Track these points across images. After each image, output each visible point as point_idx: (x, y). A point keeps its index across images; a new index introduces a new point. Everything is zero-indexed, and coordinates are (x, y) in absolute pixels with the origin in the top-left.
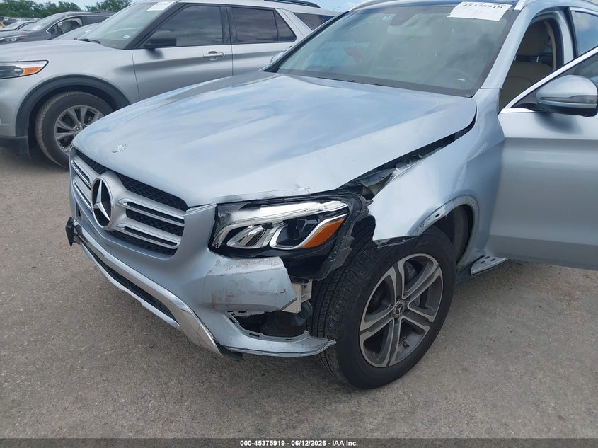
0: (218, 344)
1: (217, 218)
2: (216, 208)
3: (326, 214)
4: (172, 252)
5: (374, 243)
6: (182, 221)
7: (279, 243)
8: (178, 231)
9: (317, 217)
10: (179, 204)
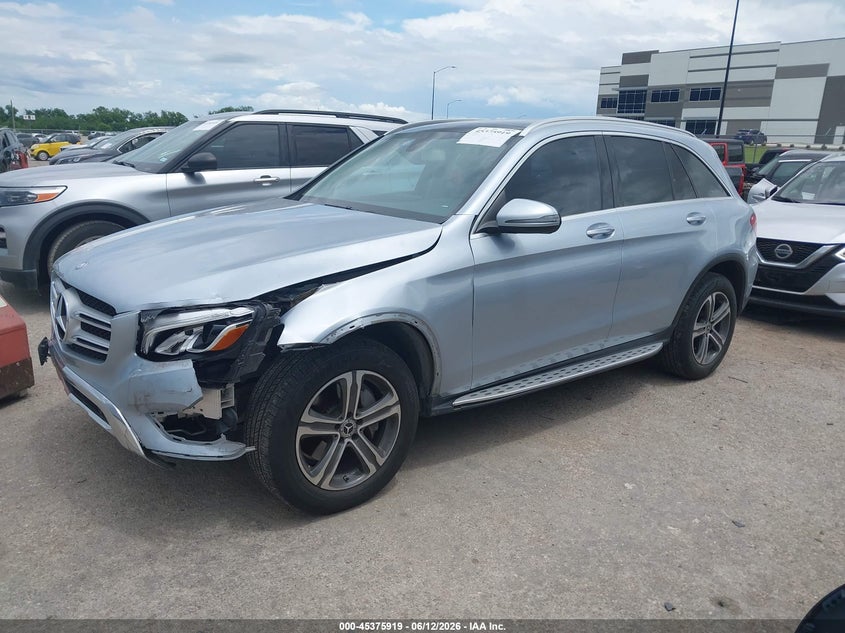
0: (143, 448)
1: (140, 323)
2: (139, 314)
3: (233, 319)
4: (103, 357)
5: (279, 348)
6: (109, 326)
7: (193, 347)
8: (106, 335)
9: (225, 322)
10: (110, 310)
